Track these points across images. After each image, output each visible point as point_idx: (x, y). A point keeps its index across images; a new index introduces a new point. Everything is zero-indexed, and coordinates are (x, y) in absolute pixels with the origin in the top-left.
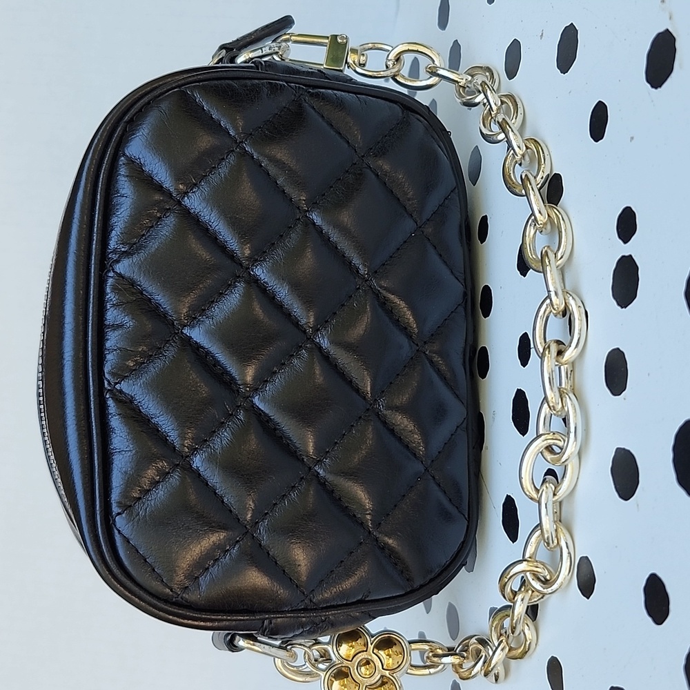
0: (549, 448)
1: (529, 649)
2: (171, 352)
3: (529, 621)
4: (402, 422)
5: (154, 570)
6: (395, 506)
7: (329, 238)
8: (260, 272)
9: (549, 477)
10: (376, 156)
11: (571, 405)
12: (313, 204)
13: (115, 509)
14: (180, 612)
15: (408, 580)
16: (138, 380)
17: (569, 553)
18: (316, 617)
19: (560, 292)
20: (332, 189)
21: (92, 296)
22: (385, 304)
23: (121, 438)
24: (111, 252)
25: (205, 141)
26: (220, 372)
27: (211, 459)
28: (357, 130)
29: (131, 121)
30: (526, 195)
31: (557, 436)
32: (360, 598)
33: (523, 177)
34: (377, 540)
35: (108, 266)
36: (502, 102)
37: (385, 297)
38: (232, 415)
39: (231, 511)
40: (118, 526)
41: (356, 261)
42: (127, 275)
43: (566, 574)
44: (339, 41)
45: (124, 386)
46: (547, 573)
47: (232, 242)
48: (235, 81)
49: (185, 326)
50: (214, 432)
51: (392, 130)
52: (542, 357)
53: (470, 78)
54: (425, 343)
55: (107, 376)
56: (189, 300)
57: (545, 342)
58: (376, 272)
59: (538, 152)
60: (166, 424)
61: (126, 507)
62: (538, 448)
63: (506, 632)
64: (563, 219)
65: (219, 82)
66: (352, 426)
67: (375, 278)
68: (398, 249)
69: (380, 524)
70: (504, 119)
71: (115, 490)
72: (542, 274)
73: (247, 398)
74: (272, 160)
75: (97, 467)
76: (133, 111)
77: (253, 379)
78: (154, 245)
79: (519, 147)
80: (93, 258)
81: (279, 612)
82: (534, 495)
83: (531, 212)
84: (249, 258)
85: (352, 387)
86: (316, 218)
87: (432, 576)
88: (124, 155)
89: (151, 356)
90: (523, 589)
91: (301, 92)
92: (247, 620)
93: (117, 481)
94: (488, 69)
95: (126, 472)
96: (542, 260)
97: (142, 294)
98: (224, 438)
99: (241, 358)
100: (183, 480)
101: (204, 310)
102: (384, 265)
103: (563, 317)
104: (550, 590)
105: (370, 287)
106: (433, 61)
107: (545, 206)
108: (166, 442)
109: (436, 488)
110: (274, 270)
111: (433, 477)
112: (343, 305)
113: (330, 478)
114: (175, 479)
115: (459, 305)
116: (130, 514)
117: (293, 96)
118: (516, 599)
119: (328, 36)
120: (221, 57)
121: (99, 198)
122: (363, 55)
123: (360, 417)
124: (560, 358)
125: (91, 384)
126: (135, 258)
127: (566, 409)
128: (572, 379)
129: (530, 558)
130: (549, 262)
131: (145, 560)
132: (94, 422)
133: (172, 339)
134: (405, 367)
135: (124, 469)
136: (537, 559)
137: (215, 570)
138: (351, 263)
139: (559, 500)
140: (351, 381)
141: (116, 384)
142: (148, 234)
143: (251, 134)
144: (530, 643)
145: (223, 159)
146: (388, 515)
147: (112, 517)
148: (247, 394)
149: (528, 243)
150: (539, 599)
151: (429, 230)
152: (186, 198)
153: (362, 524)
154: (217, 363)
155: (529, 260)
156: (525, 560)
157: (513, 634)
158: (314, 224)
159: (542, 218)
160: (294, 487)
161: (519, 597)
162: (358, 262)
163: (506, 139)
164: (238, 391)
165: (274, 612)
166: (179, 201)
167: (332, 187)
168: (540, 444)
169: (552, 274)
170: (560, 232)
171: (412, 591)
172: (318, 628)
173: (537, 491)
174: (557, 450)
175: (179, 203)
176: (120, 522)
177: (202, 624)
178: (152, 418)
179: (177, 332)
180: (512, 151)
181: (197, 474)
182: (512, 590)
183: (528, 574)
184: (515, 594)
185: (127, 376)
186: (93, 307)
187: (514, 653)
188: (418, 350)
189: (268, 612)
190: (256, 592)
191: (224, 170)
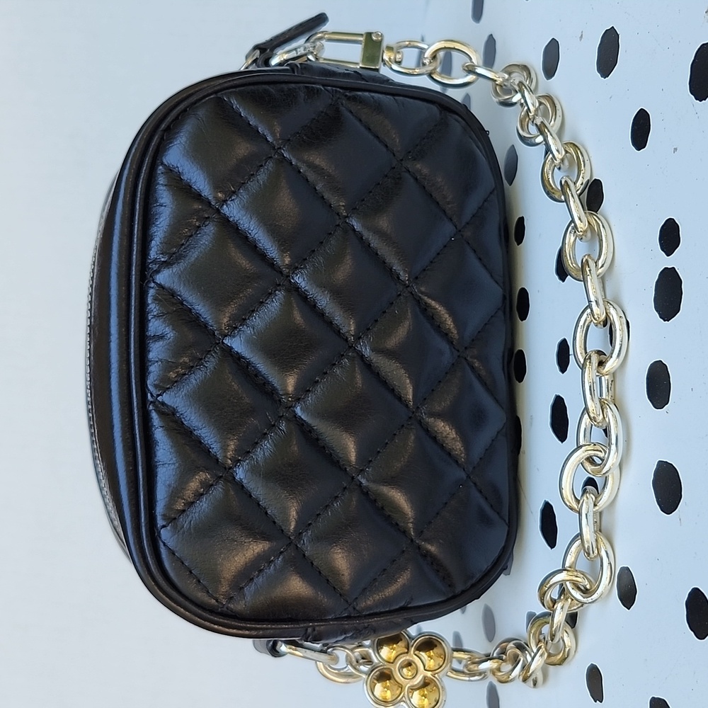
0: (590, 460)
1: (568, 656)
2: (211, 363)
3: (568, 629)
4: (444, 429)
5: (199, 581)
6: (438, 514)
7: (370, 244)
8: (300, 280)
9: (589, 487)
10: (415, 160)
11: (612, 416)
12: (353, 209)
13: (160, 522)
14: (226, 621)
15: (449, 586)
16: (180, 392)
17: (610, 564)
18: (359, 624)
19: (601, 302)
20: (371, 194)
21: (133, 307)
22: (426, 309)
23: (165, 450)
24: (151, 262)
25: (243, 149)
26: (262, 382)
27: (254, 470)
28: (395, 134)
29: (168, 129)
30: (566, 201)
31: (598, 447)
32: (402, 604)
33: (563, 183)
34: (419, 547)
35: (149, 277)
36: (541, 103)
37: (426, 303)
38: (274, 425)
39: (274, 522)
40: (163, 537)
41: (397, 267)
42: (167, 285)
43: (607, 585)
44: (374, 38)
45: (166, 398)
46: (587, 583)
47: (272, 249)
48: (272, 86)
49: (226, 336)
50: (257, 443)
51: (430, 132)
52: (583, 368)
53: (507, 76)
54: (466, 348)
55: (150, 387)
56: (231, 309)
57: (586, 353)
58: (417, 278)
59: (578, 157)
60: (208, 435)
61: (171, 520)
62: (578, 459)
63: (544, 638)
64: (603, 227)
65: (256, 87)
66: (395, 434)
67: (417, 284)
68: (438, 254)
69: (422, 532)
70: (542, 122)
71: (159, 502)
72: (583, 283)
73: (290, 408)
74: (311, 166)
75: (141, 480)
76: (169, 119)
77: (295, 389)
78: (194, 255)
79: (558, 151)
80: (134, 268)
81: (322, 620)
82: (574, 505)
83: (571, 219)
84: (289, 266)
85: (395, 395)
86: (356, 224)
87: (474, 581)
88: (162, 164)
89: (192, 367)
90: (562, 598)
91: (338, 96)
92: (292, 628)
93: (161, 494)
94: (525, 68)
95: (169, 486)
96: (583, 269)
97: (182, 304)
98: (265, 450)
99: (283, 368)
100: (226, 492)
101: (245, 319)
102: (424, 270)
103: (604, 326)
104: (589, 600)
105: (411, 293)
106: (471, 59)
107: (585, 213)
108: (209, 455)
109: (478, 495)
110: (314, 279)
111: (475, 484)
112: (384, 312)
113: (373, 486)
114: (218, 491)
115: (499, 309)
116: (175, 528)
117: (330, 101)
118: (555, 607)
119: (363, 33)
120: (255, 58)
121: (138, 208)
122: (399, 52)
123: (403, 426)
124: (601, 369)
125: (135, 396)
126: (175, 269)
127: (607, 420)
128: (612, 389)
129: (570, 567)
130: (590, 271)
131: (191, 572)
132: (138, 434)
133: (213, 349)
134: (446, 373)
135: (168, 482)
136: (577, 569)
137: (260, 580)
138: (391, 269)
139: (600, 510)
140: (393, 390)
141: (158, 395)
142: (188, 243)
143: (289, 140)
144: (569, 650)
145: (261, 166)
146: (430, 523)
147: (157, 530)
148: (289, 405)
149: (567, 252)
150: (579, 608)
151: (468, 233)
152: (225, 206)
153: (405, 532)
154: (257, 374)
155: (569, 268)
156: (565, 570)
157: (552, 641)
158: (354, 230)
159: (582, 225)
160: (337, 497)
161: (559, 606)
162: (399, 268)
163: (544, 143)
164: (280, 401)
165: (318, 621)
166: (218, 210)
167: (371, 192)
168: (581, 454)
169: (593, 283)
170: (601, 240)
171: (454, 597)
172: (361, 634)
173: (578, 501)
174: (598, 461)
175: (218, 211)
176: (165, 534)
177: (247, 632)
178: (195, 430)
179: (218, 342)
180: (551, 156)
181: (240, 486)
182: (551, 599)
183: (568, 583)
184: (554, 602)
185: (169, 388)
186: (135, 319)
187: (553, 659)
188: (459, 356)
189: (311, 621)
190: (300, 602)
191: (262, 177)
